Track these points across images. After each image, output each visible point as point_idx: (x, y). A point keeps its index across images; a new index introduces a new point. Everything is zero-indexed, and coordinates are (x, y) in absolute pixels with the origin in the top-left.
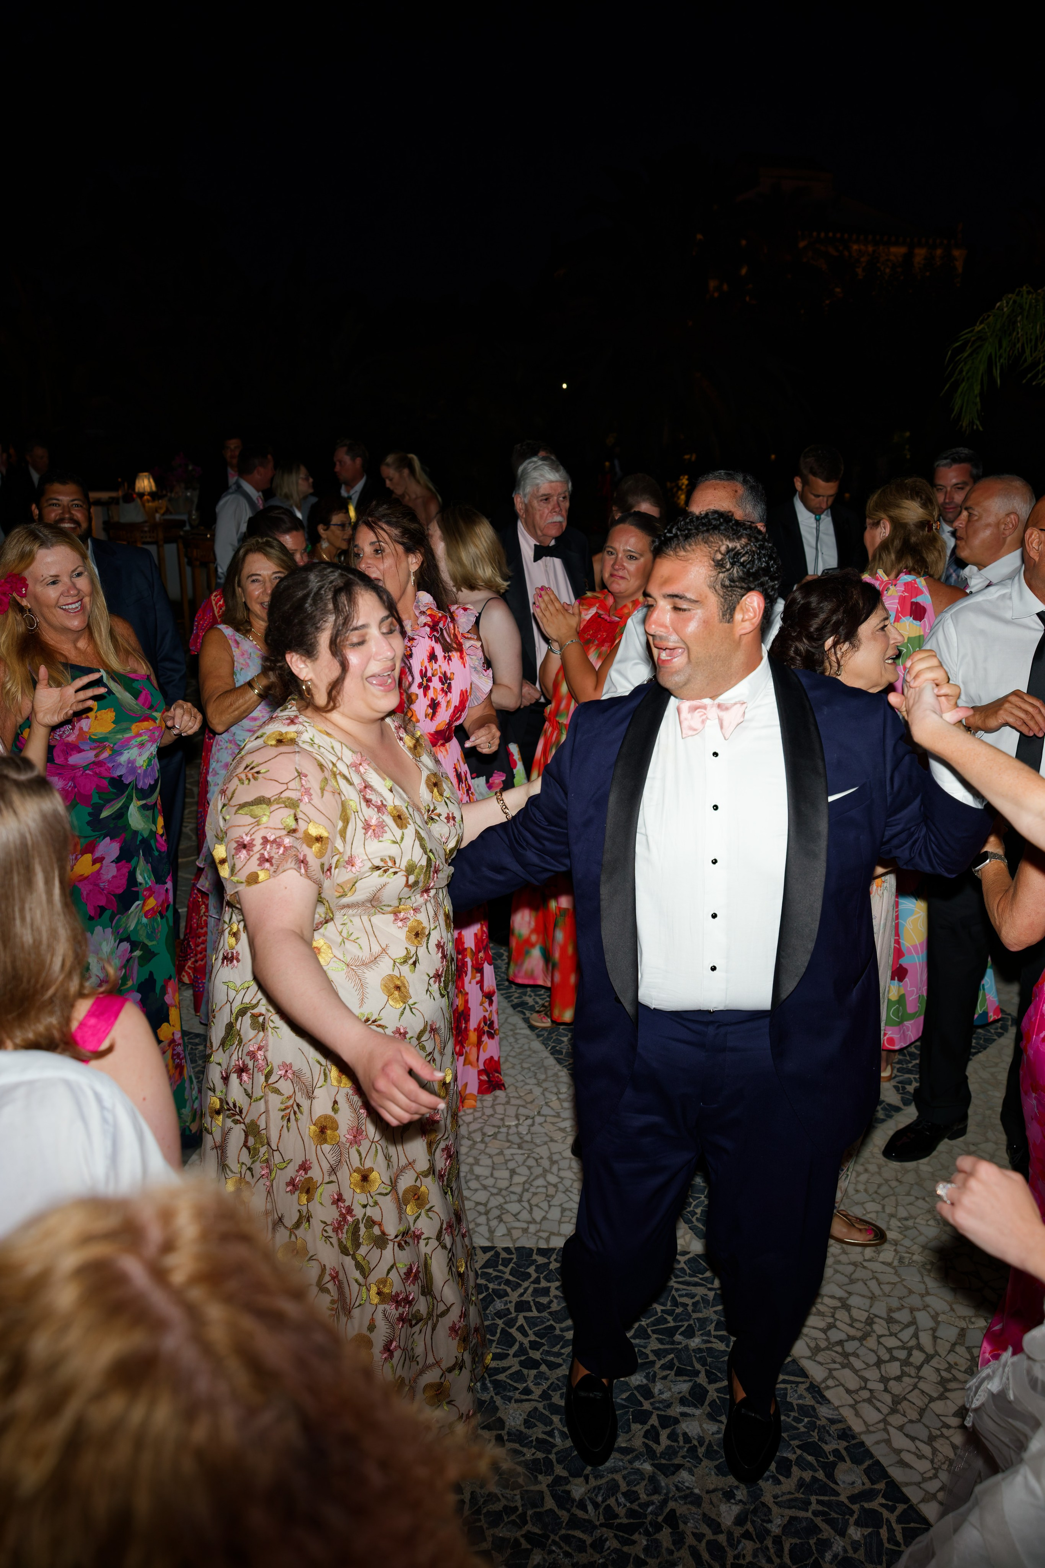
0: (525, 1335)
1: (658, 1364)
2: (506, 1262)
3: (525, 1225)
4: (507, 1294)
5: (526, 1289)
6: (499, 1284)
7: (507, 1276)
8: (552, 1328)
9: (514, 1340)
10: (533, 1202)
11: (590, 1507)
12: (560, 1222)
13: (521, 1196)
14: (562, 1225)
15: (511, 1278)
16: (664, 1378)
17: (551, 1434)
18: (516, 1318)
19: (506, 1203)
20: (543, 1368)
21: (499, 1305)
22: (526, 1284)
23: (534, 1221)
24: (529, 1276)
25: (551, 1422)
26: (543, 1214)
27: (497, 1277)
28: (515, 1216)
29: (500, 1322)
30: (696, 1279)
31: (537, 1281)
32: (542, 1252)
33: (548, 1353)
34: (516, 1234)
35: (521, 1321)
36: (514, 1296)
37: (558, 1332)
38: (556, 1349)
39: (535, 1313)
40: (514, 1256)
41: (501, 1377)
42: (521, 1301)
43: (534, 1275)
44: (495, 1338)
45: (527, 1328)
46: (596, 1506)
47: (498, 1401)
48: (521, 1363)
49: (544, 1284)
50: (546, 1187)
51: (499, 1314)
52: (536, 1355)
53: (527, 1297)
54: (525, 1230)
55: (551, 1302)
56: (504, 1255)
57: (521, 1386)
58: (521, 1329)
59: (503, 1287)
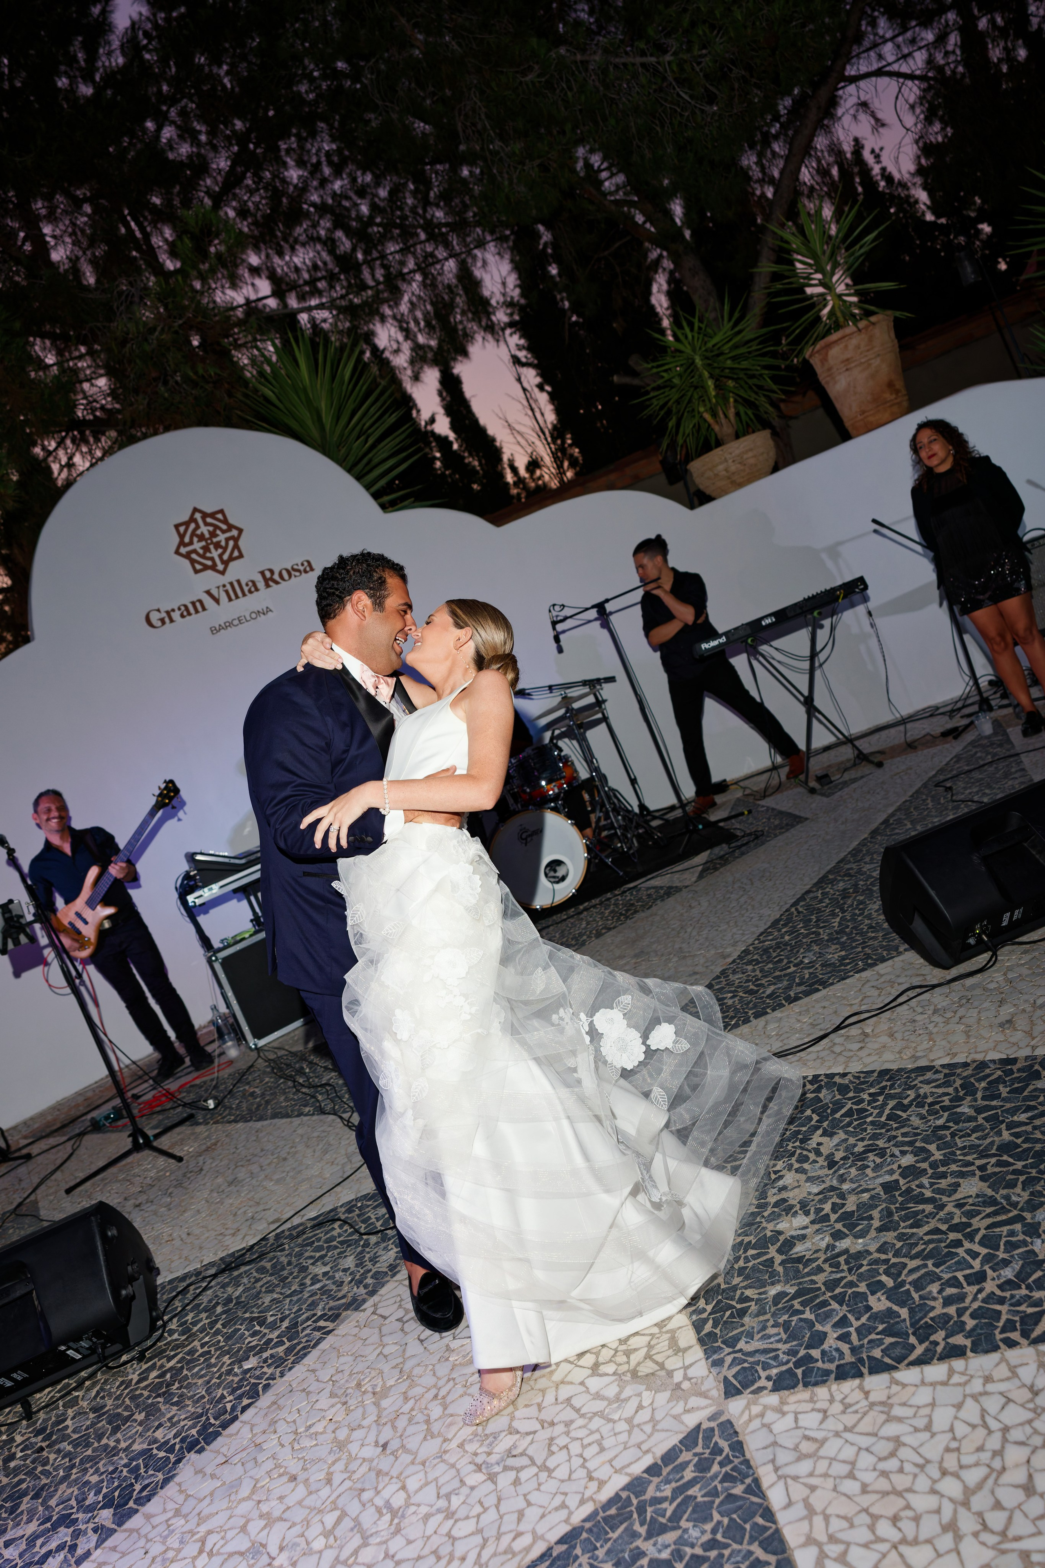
0: (969, 1252)
1: (820, 1262)
2: (1010, 1326)
3: (990, 1387)
4: (1000, 1287)
5: (975, 1299)
6: (1012, 1296)
7: (1004, 1309)
8: (936, 1265)
9: (981, 1243)
10: (981, 1432)
11: (897, 1153)
12: (933, 1405)
13: (1005, 1440)
14: (929, 1400)
15: (998, 1307)
16: (817, 1251)
17: (932, 1184)
18: (982, 1265)
19: (1030, 1422)
20: (944, 1227)
21: (1008, 1273)
22: (975, 1305)
23: (975, 1397)
24: (973, 1316)
25: (933, 1191)
26: (962, 1414)
27: (1019, 1304)
28: (1009, 1400)
29: (1001, 1255)
30: (751, 1359)
31: (960, 1312)
32: (958, 1352)
33: (940, 1241)
34: (1003, 1371)
35: (977, 1264)
36: (990, 1286)
37: (930, 1263)
38: (931, 1246)
39: (960, 1275)
40: (999, 1337)
41: (989, 1210)
42: (979, 1283)
43: (966, 1318)
44: (1004, 1240)
45: (968, 1258)
46: (893, 1155)
47: (990, 1192)
48: (970, 1225)
49: (952, 1310)
50: (961, 1467)
51: (1006, 1263)
52: (953, 1236)
53: (971, 1290)
54: (988, 1379)
55: (940, 1292)
56: (1015, 1336)
57: (968, 1207)
58: (974, 1255)
59: (1007, 1294)
